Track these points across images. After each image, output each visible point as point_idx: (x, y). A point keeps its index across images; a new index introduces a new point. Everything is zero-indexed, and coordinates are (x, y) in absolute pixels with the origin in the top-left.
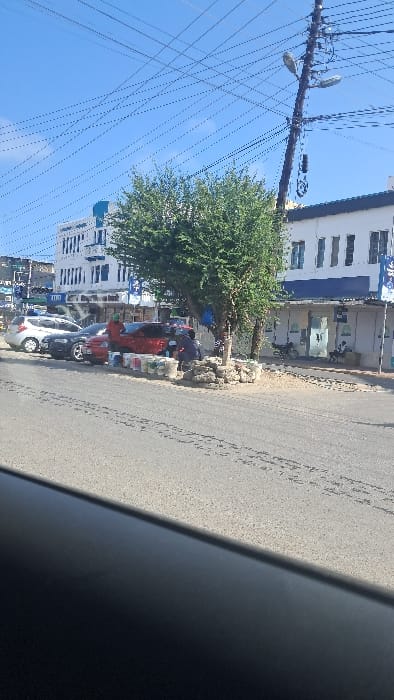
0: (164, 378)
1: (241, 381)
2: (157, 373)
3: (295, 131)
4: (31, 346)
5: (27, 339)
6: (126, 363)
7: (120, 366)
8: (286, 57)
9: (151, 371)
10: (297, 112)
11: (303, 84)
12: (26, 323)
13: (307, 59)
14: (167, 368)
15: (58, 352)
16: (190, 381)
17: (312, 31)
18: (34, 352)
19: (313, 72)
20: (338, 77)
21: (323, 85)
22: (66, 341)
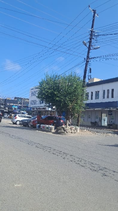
0: (50, 132)
1: (72, 133)
2: (49, 130)
3: (87, 62)
4: (18, 123)
5: (17, 121)
6: (41, 127)
7: (40, 129)
8: (83, 42)
9: (47, 130)
10: (88, 57)
11: (89, 49)
12: (17, 116)
13: (90, 42)
14: (51, 129)
15: (25, 125)
16: (57, 133)
17: (91, 35)
18: (19, 124)
19: (92, 45)
20: (99, 47)
21: (95, 49)
22: (26, 121)
